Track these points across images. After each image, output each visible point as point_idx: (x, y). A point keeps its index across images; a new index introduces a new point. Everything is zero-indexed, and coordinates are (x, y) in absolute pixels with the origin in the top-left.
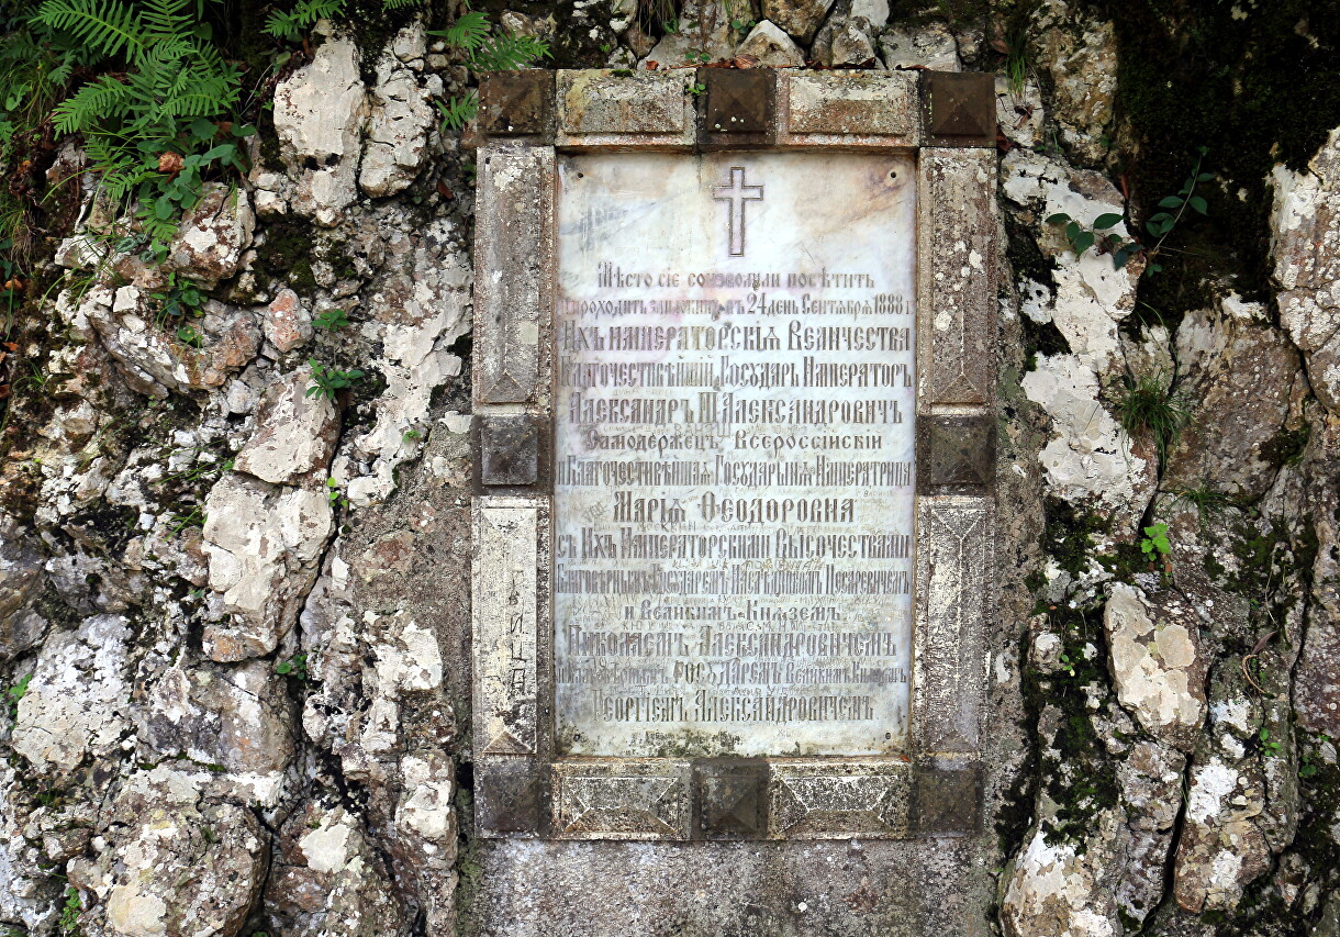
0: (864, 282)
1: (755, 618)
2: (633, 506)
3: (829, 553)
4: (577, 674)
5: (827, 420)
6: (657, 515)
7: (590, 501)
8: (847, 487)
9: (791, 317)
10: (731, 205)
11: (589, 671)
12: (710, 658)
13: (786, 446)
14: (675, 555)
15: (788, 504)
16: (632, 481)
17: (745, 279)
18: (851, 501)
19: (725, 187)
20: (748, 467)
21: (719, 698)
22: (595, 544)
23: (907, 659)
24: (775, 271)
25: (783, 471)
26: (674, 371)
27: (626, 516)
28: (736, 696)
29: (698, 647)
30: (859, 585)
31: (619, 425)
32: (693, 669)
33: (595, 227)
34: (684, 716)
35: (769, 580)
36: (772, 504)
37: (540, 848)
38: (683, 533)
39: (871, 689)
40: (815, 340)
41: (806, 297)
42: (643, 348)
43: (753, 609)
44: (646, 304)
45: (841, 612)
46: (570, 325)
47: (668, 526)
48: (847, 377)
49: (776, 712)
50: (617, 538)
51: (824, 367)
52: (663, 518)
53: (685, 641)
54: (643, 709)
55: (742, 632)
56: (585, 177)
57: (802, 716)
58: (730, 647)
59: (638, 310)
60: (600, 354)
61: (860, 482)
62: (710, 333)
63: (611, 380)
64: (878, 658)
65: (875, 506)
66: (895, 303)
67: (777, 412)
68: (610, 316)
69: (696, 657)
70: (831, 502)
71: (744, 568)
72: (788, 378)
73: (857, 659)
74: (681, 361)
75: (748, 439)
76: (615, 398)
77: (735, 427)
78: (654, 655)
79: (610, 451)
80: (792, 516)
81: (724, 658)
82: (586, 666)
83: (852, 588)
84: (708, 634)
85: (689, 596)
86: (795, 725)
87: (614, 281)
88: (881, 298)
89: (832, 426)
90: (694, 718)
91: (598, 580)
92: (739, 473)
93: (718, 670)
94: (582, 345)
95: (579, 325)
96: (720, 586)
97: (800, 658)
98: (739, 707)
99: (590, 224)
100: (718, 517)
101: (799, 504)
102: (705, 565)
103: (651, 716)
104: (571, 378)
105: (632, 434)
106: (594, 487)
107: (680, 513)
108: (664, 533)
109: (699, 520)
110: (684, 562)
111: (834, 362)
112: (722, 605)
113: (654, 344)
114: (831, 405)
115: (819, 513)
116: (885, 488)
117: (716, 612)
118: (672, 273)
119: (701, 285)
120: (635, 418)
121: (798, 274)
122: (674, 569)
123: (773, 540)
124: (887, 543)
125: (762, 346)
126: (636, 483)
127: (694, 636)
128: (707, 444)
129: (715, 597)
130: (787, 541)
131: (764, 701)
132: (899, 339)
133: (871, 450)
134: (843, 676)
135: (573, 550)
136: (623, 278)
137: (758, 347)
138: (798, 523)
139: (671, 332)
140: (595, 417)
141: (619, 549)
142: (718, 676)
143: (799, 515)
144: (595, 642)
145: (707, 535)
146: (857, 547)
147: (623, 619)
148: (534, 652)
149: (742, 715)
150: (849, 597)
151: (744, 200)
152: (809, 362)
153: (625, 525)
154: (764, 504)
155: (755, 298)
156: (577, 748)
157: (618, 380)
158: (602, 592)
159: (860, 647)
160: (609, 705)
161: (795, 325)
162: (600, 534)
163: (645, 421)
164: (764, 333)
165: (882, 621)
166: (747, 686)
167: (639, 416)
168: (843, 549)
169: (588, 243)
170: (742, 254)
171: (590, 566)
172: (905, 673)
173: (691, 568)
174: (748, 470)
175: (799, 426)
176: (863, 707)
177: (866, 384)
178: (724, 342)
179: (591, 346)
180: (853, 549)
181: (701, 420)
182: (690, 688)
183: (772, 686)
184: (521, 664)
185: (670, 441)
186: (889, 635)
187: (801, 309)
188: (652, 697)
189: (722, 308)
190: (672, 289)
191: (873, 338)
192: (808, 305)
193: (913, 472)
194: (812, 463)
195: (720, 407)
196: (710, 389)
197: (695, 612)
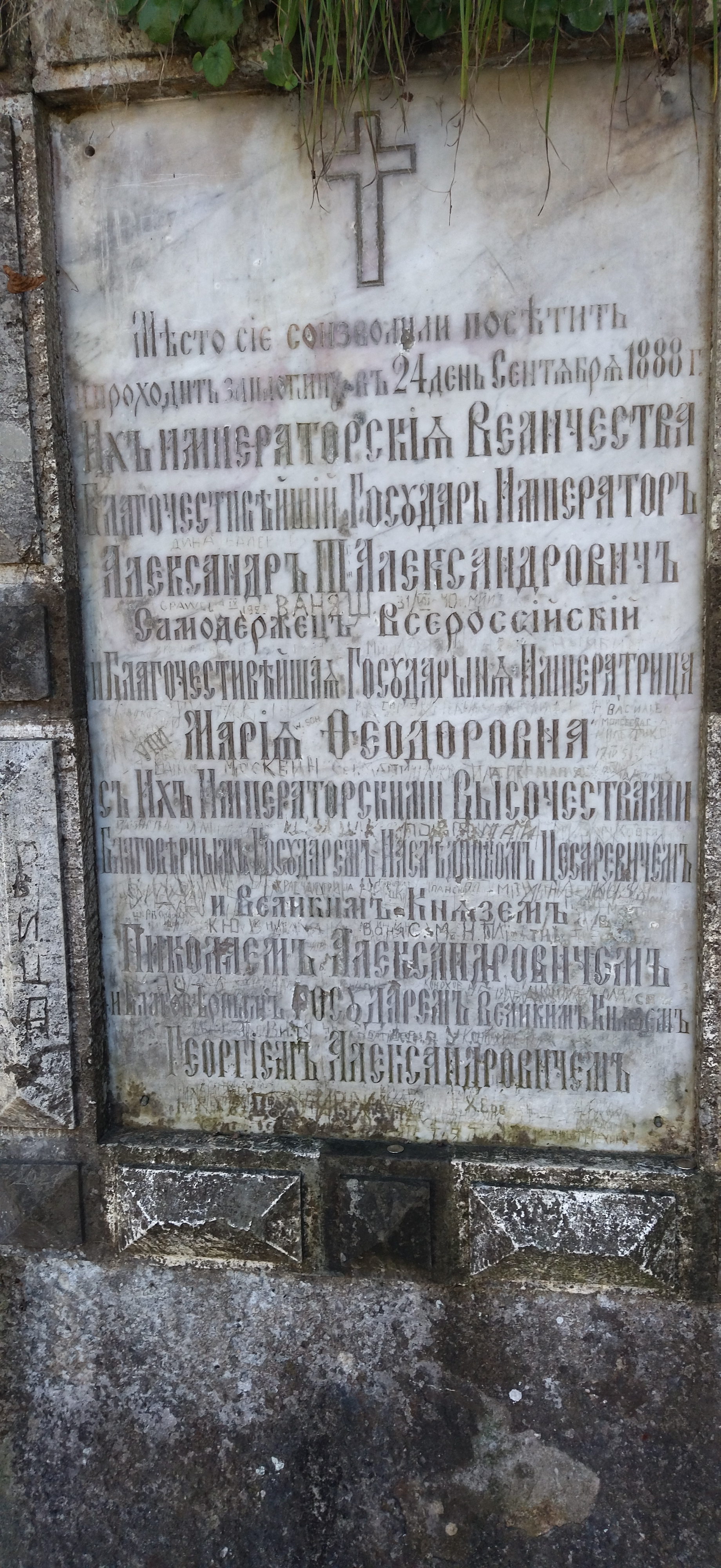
0: (607, 318)
1: (422, 916)
2: (215, 733)
3: (546, 812)
4: (140, 1001)
5: (539, 580)
6: (254, 748)
7: (146, 726)
8: (576, 698)
9: (470, 397)
10: (358, 189)
11: (159, 996)
12: (350, 980)
13: (467, 629)
14: (287, 813)
15: (472, 728)
16: (212, 692)
17: (386, 329)
18: (584, 723)
19: (347, 153)
20: (401, 667)
21: (368, 1044)
22: (157, 795)
23: (691, 994)
24: (441, 311)
25: (462, 672)
26: (271, 504)
27: (205, 750)
28: (395, 1043)
29: (330, 962)
30: (601, 865)
31: (185, 599)
32: (323, 997)
33: (122, 248)
34: (311, 1070)
35: (445, 854)
36: (445, 729)
37: (92, 1271)
38: (298, 777)
39: (626, 1041)
40: (515, 437)
41: (499, 355)
42: (217, 465)
43: (418, 901)
44: (218, 386)
45: (569, 910)
46: (92, 429)
47: (274, 766)
48: (575, 503)
49: (462, 1072)
50: (192, 786)
51: (532, 485)
52: (265, 755)
53: (309, 952)
54: (246, 1058)
55: (401, 939)
56: (98, 154)
57: (505, 1080)
58: (383, 963)
59: (205, 397)
60: (146, 478)
61: (600, 688)
62: (330, 432)
63: (167, 524)
64: (637, 990)
65: (627, 731)
66: (667, 356)
67: (450, 571)
68: (158, 410)
69: (326, 977)
70: (548, 725)
71: (400, 834)
72: (468, 507)
73: (599, 990)
74: (282, 486)
75: (400, 619)
76: (174, 553)
77: (378, 599)
78: (260, 972)
79: (173, 643)
80: (480, 749)
81: (373, 980)
82: (154, 988)
83: (587, 871)
84: (346, 940)
85: (313, 879)
86: (493, 1094)
87: (161, 346)
88: (641, 348)
89: (549, 591)
90: (328, 1075)
91: (166, 853)
92: (388, 676)
93: (364, 999)
94: (116, 466)
95: (108, 427)
96: (362, 865)
97: (501, 985)
98: (401, 1060)
99: (113, 241)
100: (355, 751)
101: (492, 728)
102: (335, 830)
103: (260, 1069)
104: (101, 523)
105: (207, 614)
106: (151, 703)
107: (292, 745)
108: (269, 778)
109: (325, 757)
110: (302, 825)
111: (550, 475)
112: (367, 895)
113: (234, 457)
114: (546, 555)
115: (527, 744)
116: (647, 699)
117: (357, 906)
118: (258, 325)
119: (311, 345)
120: (210, 586)
121: (484, 313)
122: (286, 836)
123: (448, 789)
124: (650, 795)
125: (420, 452)
126: (218, 696)
127: (322, 944)
128: (331, 629)
129: (355, 882)
130: (472, 791)
131: (442, 1053)
132: (673, 424)
133: (619, 633)
134: (575, 1017)
135: (123, 807)
136: (176, 340)
137: (414, 457)
138: (490, 761)
139: (263, 436)
140: (146, 587)
141: (196, 804)
142: (365, 1010)
143: (492, 747)
144: (165, 951)
145: (338, 781)
146: (596, 801)
147: (209, 915)
148: (61, 970)
149: (405, 1074)
150: (582, 885)
151: (380, 177)
152: (505, 477)
153: (205, 764)
154: (432, 729)
155: (406, 363)
156: (145, 1119)
157: (179, 522)
158: (174, 871)
159: (604, 971)
160: (192, 1051)
161: (479, 410)
162: (165, 779)
163: (227, 592)
164: (425, 428)
165: (643, 928)
166: (412, 1027)
167: (216, 583)
168: (570, 805)
169: (112, 277)
170: (380, 282)
171: (153, 831)
172: (686, 1016)
173: (315, 835)
174: (403, 672)
175: (489, 593)
176: (612, 1070)
177: (610, 514)
178: (353, 448)
179: (130, 463)
180: (589, 805)
181: (320, 589)
182: (320, 1028)
183: (454, 1028)
184: (40, 990)
185: (270, 624)
186: (656, 952)
187: (489, 379)
188: (259, 1040)
189: (347, 387)
190: (260, 355)
191: (624, 426)
192: (503, 370)
193: (698, 670)
194: (514, 658)
195: (352, 565)
196: (333, 534)
197: (323, 905)
